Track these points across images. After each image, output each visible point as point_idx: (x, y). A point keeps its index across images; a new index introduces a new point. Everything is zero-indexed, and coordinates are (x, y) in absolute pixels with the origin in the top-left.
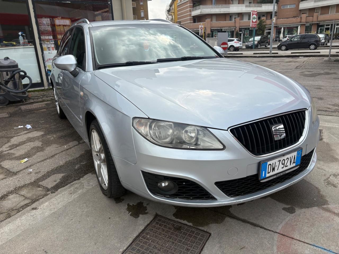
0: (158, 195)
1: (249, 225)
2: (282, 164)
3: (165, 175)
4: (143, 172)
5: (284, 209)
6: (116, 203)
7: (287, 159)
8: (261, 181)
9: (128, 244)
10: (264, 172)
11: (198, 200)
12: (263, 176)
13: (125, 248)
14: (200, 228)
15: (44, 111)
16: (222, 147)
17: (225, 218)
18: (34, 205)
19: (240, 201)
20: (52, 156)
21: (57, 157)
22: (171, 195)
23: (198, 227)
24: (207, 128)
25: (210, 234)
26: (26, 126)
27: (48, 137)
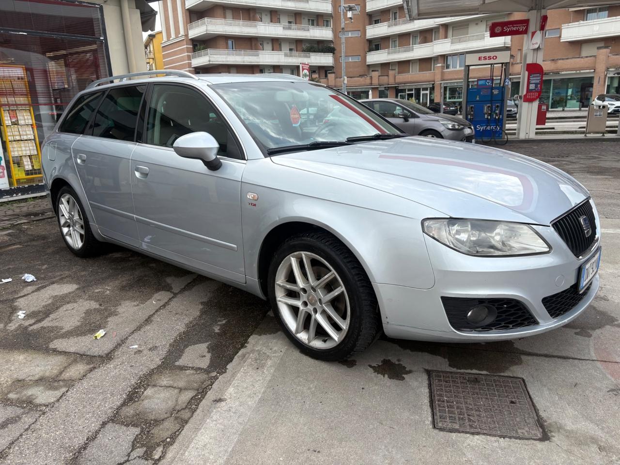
0: (465, 330)
2: (592, 268)
3: (484, 297)
5: (576, 334)
8: (580, 293)
10: (582, 279)
11: (519, 329)
12: (582, 285)
14: (502, 374)
16: (547, 250)
20: (146, 320)
22: (486, 326)
23: (500, 374)
24: (532, 226)
25: (523, 379)
26: (23, 278)
27: (97, 291)
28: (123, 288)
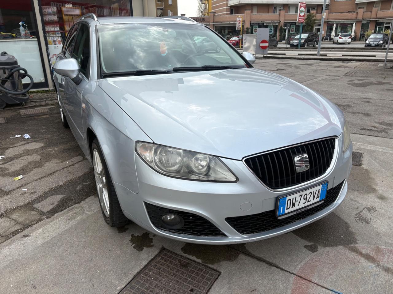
0: (162, 229)
1: (264, 264)
2: (304, 199)
3: (170, 208)
4: (145, 203)
5: (306, 247)
6: (119, 232)
7: (310, 194)
8: (278, 218)
9: (127, 282)
10: (282, 208)
11: (206, 237)
12: (281, 212)
13: (123, 286)
14: (210, 266)
15: (47, 117)
16: (234, 179)
17: (239, 255)
18: (25, 232)
19: (254, 239)
20: (51, 174)
21: (56, 174)
22: (177, 230)
23: (207, 265)
24: (219, 158)
25: (220, 273)
26: (24, 136)
27: (49, 150)
28: (63, 151)
